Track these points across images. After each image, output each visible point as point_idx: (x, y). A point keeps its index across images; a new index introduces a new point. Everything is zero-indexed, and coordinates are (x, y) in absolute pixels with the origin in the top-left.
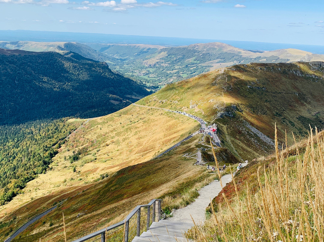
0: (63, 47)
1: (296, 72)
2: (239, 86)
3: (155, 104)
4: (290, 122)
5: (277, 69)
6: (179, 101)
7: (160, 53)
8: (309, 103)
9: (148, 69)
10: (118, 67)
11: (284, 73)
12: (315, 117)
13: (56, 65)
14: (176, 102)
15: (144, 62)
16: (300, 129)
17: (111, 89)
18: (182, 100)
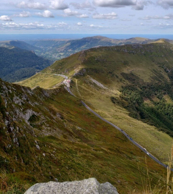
0: (9, 44)
1: (124, 50)
2: (90, 59)
3: (49, 72)
4: (116, 76)
5: (114, 49)
6: (60, 69)
7: (66, 43)
8: (129, 66)
9: (60, 53)
10: (43, 53)
11: (118, 51)
12: (130, 73)
13: (4, 54)
14: (59, 69)
15: (58, 49)
16: (121, 79)
17: (37, 66)
18: (62, 68)
